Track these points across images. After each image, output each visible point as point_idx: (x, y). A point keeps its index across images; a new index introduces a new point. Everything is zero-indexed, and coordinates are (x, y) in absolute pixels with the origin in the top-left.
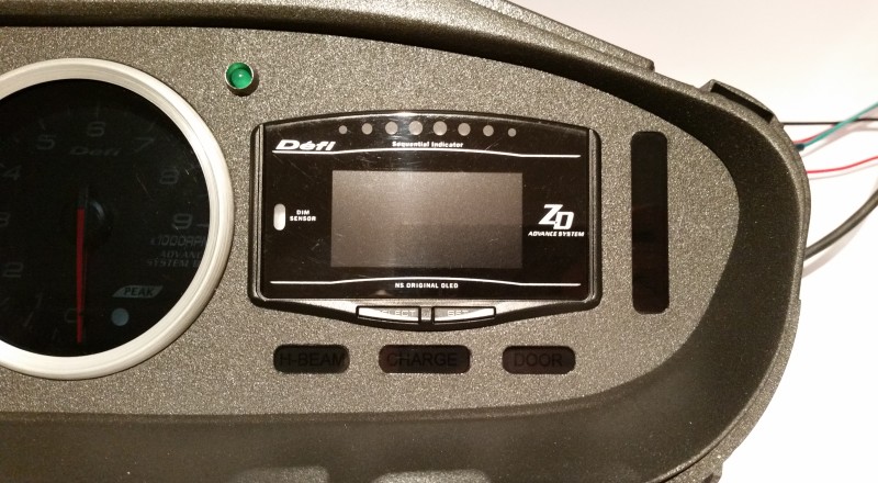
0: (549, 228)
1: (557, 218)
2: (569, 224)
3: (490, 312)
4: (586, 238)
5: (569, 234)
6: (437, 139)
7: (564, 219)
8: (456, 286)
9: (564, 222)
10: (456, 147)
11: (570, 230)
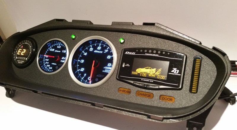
0: (173, 73)
1: (175, 71)
2: (177, 72)
3: (158, 87)
4: (181, 76)
5: (177, 74)
6: (154, 54)
7: (177, 71)
8: (153, 81)
9: (176, 72)
10: (157, 55)
11: (178, 74)
